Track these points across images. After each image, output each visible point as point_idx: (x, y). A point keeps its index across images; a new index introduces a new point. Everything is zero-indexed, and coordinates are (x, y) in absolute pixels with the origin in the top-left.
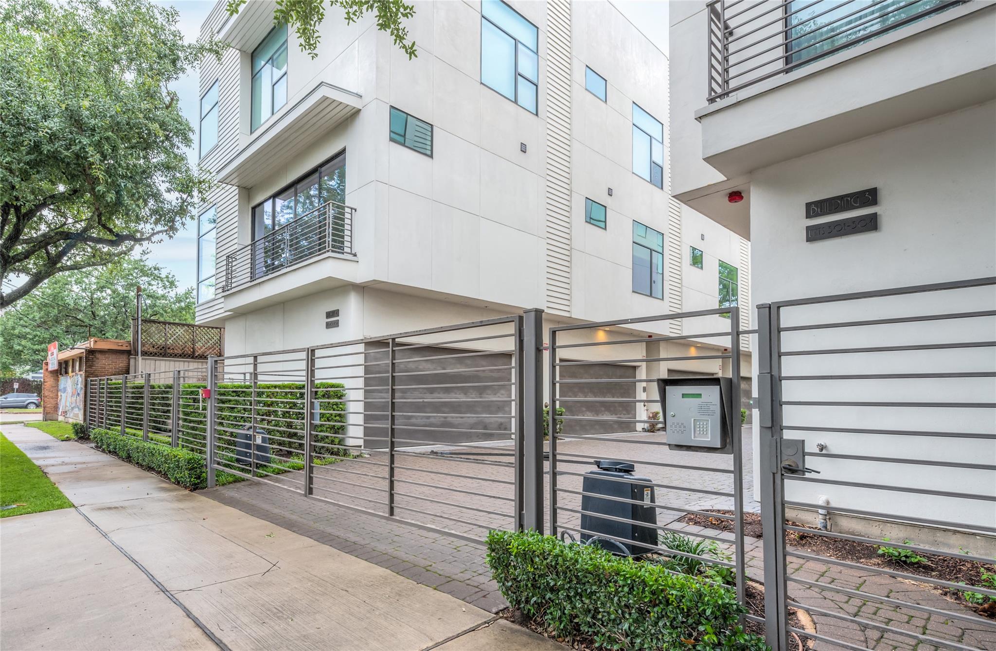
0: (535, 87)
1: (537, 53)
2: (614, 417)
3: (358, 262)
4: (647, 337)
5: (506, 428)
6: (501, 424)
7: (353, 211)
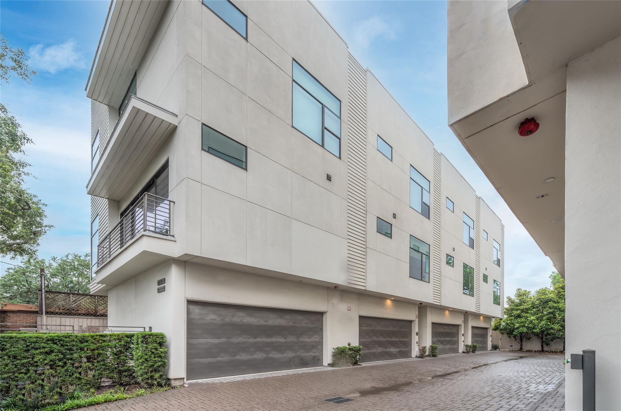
0: (339, 140)
1: (340, 118)
2: (397, 350)
3: (176, 241)
4: (419, 304)
5: (318, 360)
6: (315, 357)
7: (172, 204)
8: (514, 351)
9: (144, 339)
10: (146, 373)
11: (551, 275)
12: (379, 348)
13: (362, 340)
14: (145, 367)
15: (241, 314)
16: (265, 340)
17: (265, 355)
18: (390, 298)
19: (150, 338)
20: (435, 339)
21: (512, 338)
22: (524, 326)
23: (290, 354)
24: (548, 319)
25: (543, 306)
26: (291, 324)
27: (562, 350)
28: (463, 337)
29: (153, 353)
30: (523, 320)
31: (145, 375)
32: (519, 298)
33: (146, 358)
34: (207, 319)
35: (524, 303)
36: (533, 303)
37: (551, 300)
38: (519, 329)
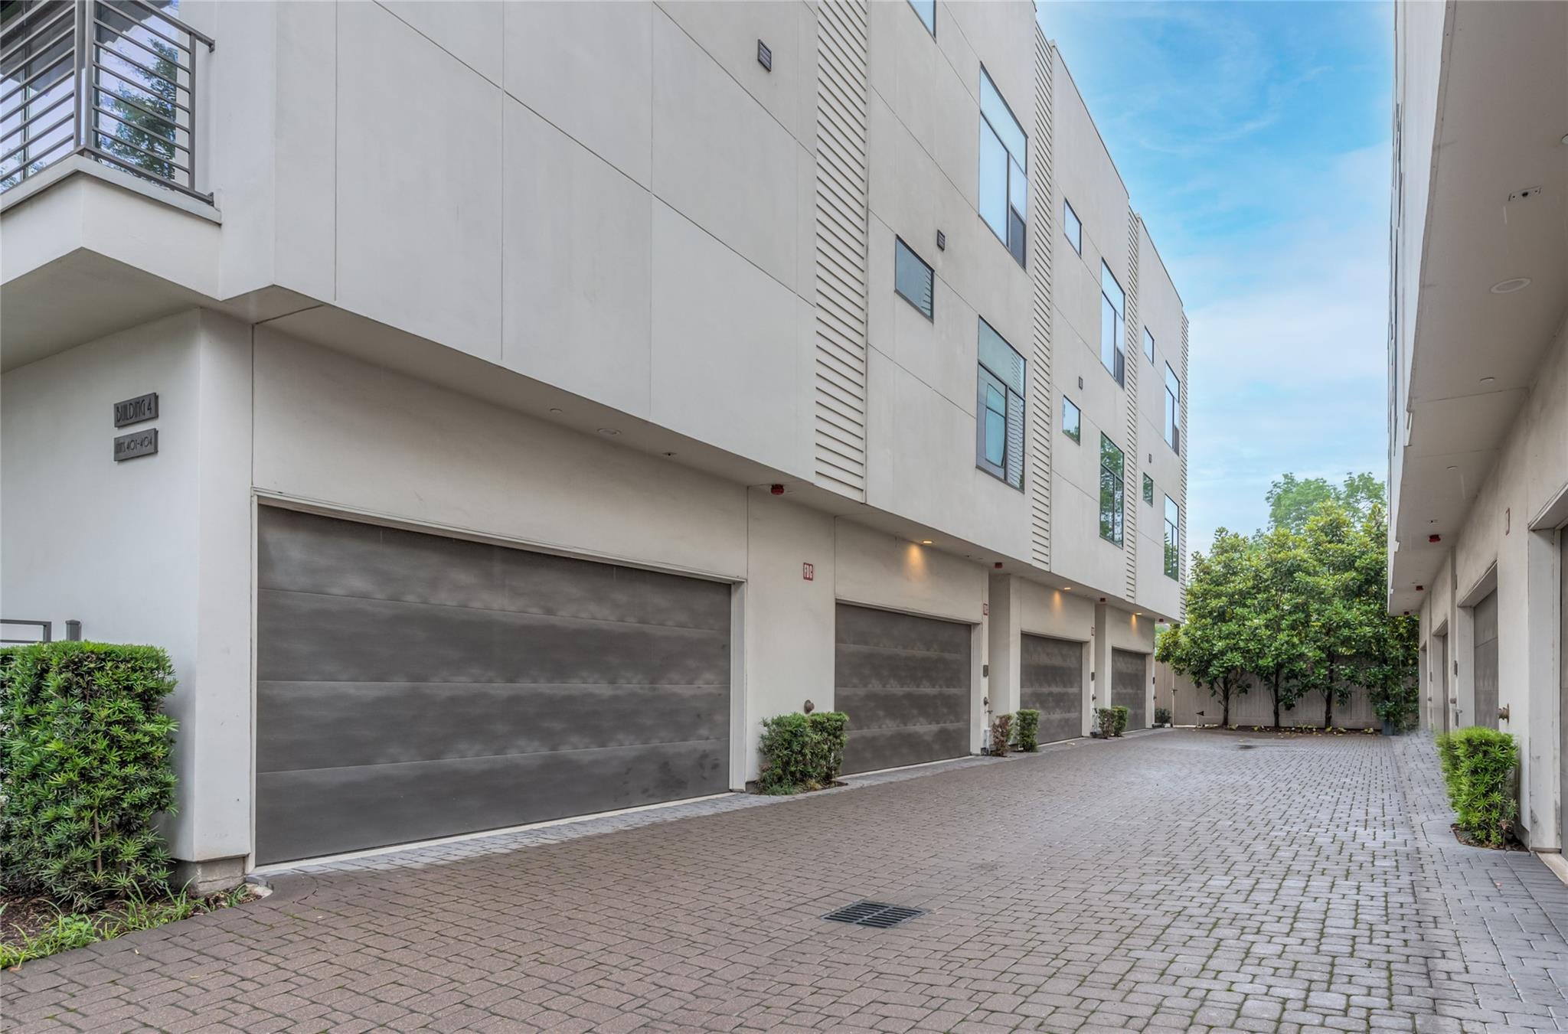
2: (934, 727)
3: (220, 225)
4: (994, 565)
5: (715, 767)
6: (705, 756)
7: (201, 48)
8: (1207, 728)
9: (77, 675)
10: (83, 840)
11: (1271, 492)
12: (888, 721)
13: (847, 691)
14: (80, 809)
15: (463, 576)
16: (545, 687)
17: (545, 752)
18: (918, 541)
19: (101, 669)
20: (1029, 690)
21: (1206, 686)
22: (1235, 648)
23: (626, 748)
24: (1293, 627)
25: (1282, 584)
26: (631, 624)
27: (1323, 725)
28: (1092, 684)
29: (114, 742)
30: (1233, 626)
31: (80, 848)
32: (1223, 558)
33: (84, 768)
34: (335, 590)
35: (1235, 574)
36: (1256, 576)
37: (1299, 565)
38: (1225, 658)
